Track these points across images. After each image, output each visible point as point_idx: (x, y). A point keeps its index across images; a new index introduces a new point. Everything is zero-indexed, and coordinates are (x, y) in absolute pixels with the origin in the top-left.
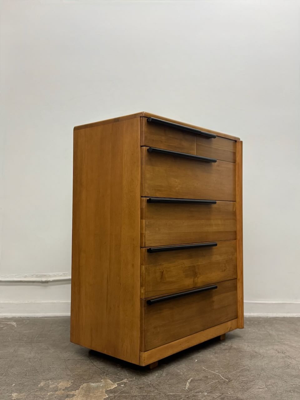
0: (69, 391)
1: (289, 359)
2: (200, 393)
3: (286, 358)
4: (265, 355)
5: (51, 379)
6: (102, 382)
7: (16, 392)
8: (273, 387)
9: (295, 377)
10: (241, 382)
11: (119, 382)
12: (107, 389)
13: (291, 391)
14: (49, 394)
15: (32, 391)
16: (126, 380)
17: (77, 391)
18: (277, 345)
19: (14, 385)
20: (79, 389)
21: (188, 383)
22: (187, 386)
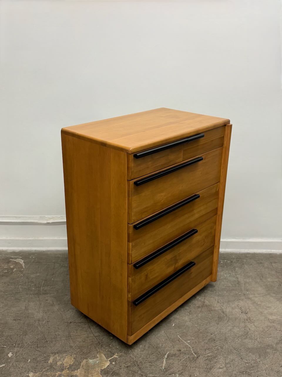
0: (72, 371)
1: (249, 322)
2: (173, 375)
3: (247, 321)
4: (230, 317)
5: (58, 353)
6: (98, 357)
7: (32, 372)
8: (231, 366)
9: (250, 352)
10: (206, 359)
11: (111, 358)
12: (102, 369)
13: (244, 371)
14: (57, 373)
15: (44, 370)
16: (117, 356)
17: (79, 370)
18: (242, 300)
19: (29, 360)
20: (80, 368)
21: (164, 360)
22: (164, 365)
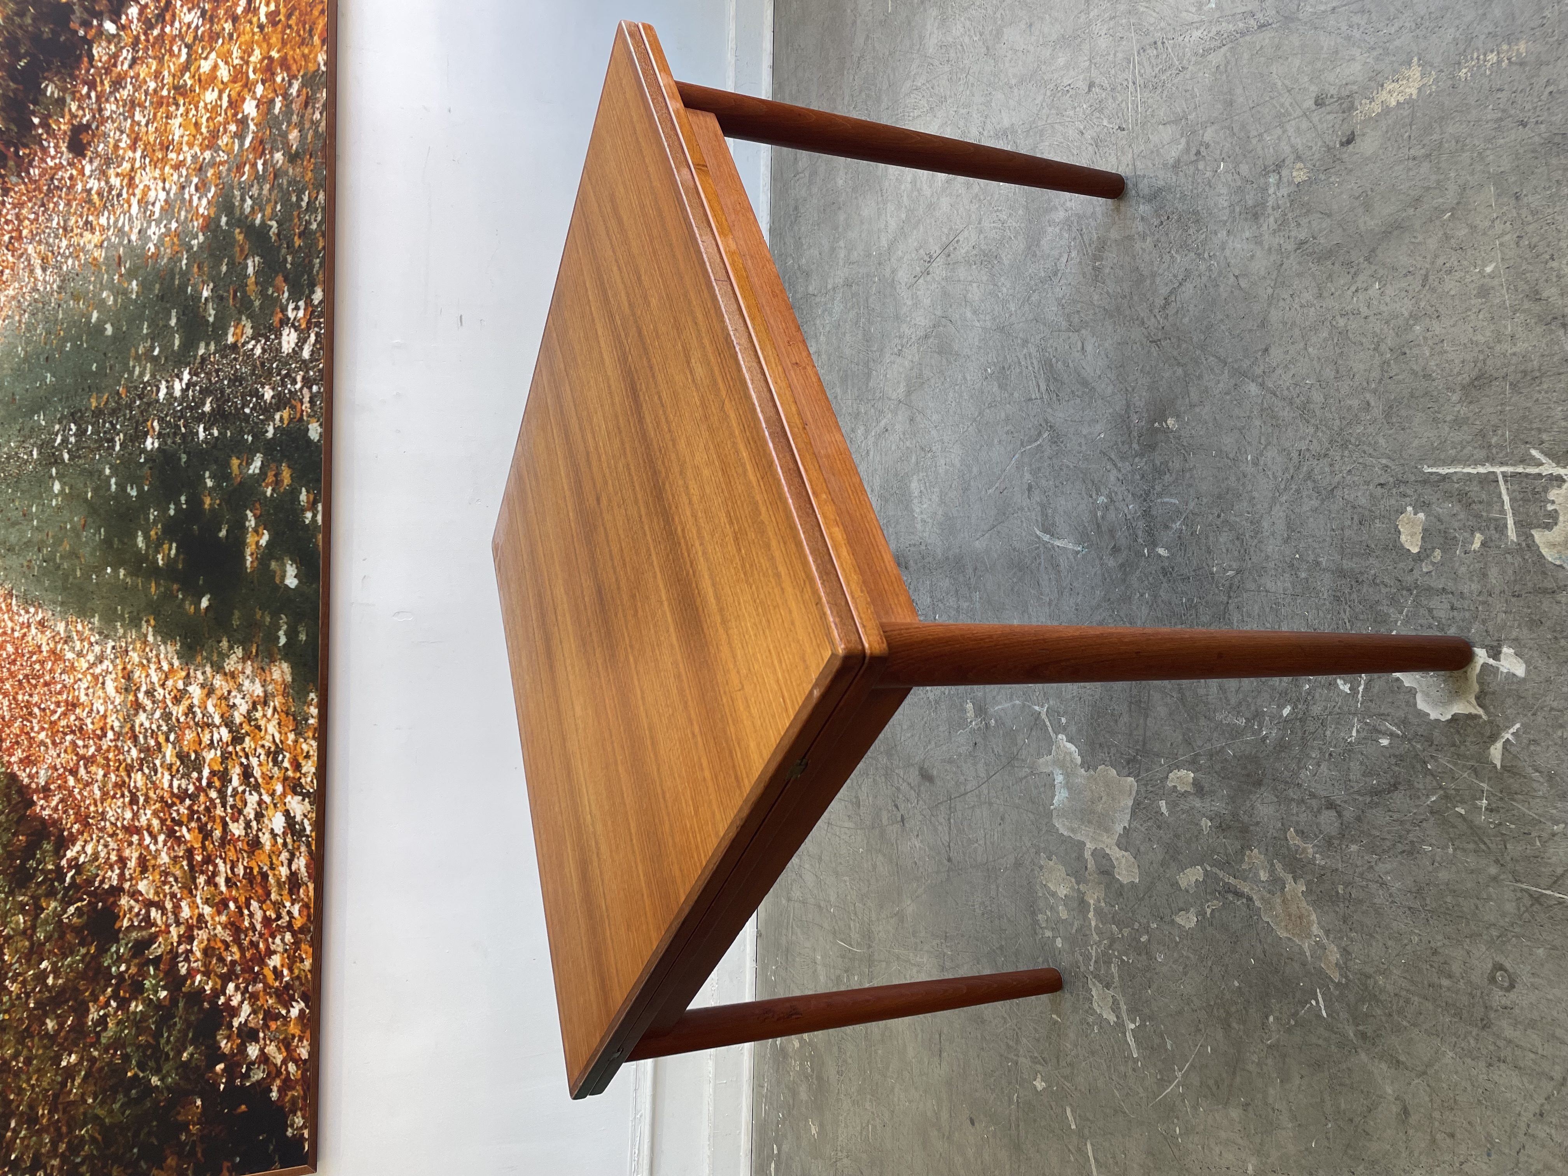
0: (1085, 868)
11: (1050, 729)
12: (1080, 762)
20: (1077, 841)
21: (1058, 543)
22: (1070, 546)
